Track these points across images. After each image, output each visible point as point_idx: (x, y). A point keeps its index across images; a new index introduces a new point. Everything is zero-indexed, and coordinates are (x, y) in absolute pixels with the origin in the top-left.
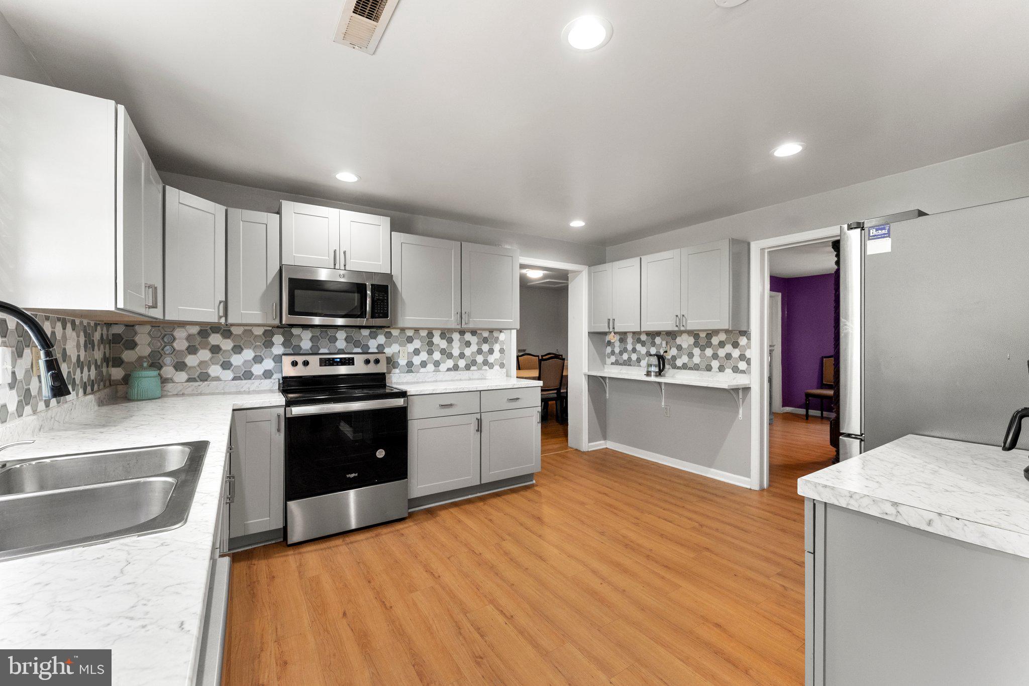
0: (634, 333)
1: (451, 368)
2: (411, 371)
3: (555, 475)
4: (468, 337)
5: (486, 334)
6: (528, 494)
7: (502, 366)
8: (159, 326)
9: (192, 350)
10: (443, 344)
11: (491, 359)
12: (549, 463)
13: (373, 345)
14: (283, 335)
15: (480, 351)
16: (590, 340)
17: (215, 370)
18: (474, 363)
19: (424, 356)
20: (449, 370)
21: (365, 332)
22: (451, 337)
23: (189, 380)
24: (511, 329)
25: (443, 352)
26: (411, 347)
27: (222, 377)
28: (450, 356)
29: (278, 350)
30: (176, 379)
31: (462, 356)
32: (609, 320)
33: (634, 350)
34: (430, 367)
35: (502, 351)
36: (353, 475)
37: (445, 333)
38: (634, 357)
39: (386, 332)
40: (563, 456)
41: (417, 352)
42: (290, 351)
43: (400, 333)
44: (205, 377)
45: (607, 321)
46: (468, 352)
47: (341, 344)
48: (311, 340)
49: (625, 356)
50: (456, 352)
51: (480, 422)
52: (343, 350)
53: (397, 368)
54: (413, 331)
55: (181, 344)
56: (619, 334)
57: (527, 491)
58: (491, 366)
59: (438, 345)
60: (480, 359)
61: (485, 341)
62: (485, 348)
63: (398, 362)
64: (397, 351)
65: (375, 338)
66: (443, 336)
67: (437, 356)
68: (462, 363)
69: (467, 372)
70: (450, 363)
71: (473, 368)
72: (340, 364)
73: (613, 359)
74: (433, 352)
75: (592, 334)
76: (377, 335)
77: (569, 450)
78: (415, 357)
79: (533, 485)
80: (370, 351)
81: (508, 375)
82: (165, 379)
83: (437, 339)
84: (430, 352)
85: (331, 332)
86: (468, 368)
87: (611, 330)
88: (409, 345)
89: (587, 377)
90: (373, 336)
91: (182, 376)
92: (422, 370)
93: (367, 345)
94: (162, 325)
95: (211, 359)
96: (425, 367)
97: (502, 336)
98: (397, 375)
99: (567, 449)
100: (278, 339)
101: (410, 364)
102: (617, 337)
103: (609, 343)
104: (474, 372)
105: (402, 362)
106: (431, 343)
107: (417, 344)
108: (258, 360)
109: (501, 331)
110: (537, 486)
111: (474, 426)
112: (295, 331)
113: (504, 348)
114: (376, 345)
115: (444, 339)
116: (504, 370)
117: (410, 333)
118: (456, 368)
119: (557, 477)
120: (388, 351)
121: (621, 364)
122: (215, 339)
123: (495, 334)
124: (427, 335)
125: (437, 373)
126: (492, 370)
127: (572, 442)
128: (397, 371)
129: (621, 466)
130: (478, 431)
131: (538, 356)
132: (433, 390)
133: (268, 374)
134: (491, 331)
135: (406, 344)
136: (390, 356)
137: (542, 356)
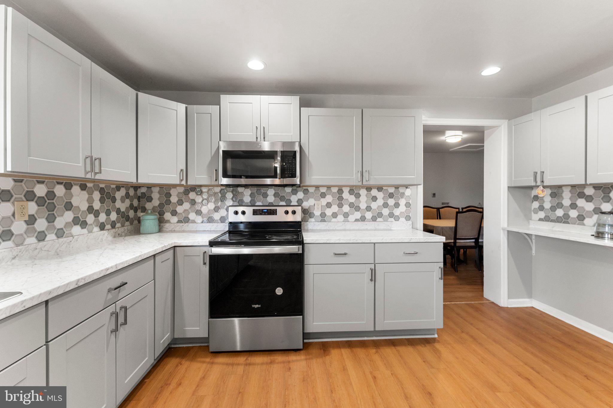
0: (573, 186)
1: (359, 219)
2: (325, 221)
3: (463, 332)
4: (374, 192)
5: (392, 190)
6: (425, 350)
7: (408, 218)
8: (163, 188)
9: (180, 202)
10: (352, 199)
11: (397, 212)
12: (458, 314)
13: (294, 199)
14: (232, 192)
15: (386, 205)
16: (510, 195)
17: (192, 216)
18: (380, 215)
19: (335, 208)
20: (356, 220)
21: (288, 190)
22: (359, 193)
23: (179, 222)
24: (417, 185)
25: (351, 205)
26: (324, 202)
27: (196, 221)
28: (358, 209)
29: (229, 202)
30: (172, 221)
31: (369, 209)
32: (535, 174)
33: (574, 206)
34: (340, 218)
35: (408, 205)
36: (256, 306)
37: (353, 190)
38: (573, 214)
39: (305, 189)
40: (477, 309)
41: (329, 205)
42: (236, 204)
43: (315, 190)
44: (186, 220)
45: (533, 174)
46: (374, 205)
47: (271, 199)
48: (250, 196)
49: (560, 213)
50: (363, 206)
51: (373, 272)
52: (272, 203)
53: (313, 218)
54: (326, 188)
55: (174, 199)
56: (551, 188)
57: (425, 346)
58: (397, 218)
59: (347, 199)
60: (386, 212)
61: (391, 196)
62: (391, 202)
63: (313, 213)
64: (313, 204)
65: (296, 194)
66: (351, 192)
67: (346, 208)
68: (369, 215)
69: (373, 223)
70: (358, 215)
71: (379, 219)
72: (266, 214)
73: (542, 214)
74: (343, 205)
75: (512, 189)
76: (297, 192)
77: (485, 302)
78: (328, 209)
79: (434, 339)
80: (292, 204)
81: (414, 228)
82: (166, 221)
83: (346, 194)
84: (340, 206)
85: (263, 190)
86: (374, 219)
87: (539, 183)
88: (322, 200)
89: (506, 232)
90: (294, 192)
91: (175, 219)
92: (334, 220)
93: (290, 200)
94: (165, 187)
95: (190, 208)
96: (336, 218)
97: (408, 192)
98: (312, 223)
99: (483, 301)
100: (229, 195)
101: (323, 215)
102: (548, 191)
103: (536, 198)
104: (380, 224)
105: (317, 213)
106: (341, 198)
107: (329, 198)
108: (217, 209)
109: (407, 187)
110: (438, 342)
111: (368, 276)
112: (240, 189)
113: (410, 202)
114: (296, 200)
115: (353, 194)
116: (410, 222)
117: (323, 190)
118: (363, 219)
119: (464, 336)
120: (306, 205)
121: (552, 221)
122: (192, 195)
123: (401, 190)
124: (338, 192)
125: (346, 223)
126: (397, 222)
127: (488, 293)
128: (312, 220)
129: (553, 338)
130: (371, 280)
131: (459, 209)
132: (328, 240)
133: (223, 220)
134: (397, 187)
135: (320, 199)
136: (307, 208)
137: (462, 209)
